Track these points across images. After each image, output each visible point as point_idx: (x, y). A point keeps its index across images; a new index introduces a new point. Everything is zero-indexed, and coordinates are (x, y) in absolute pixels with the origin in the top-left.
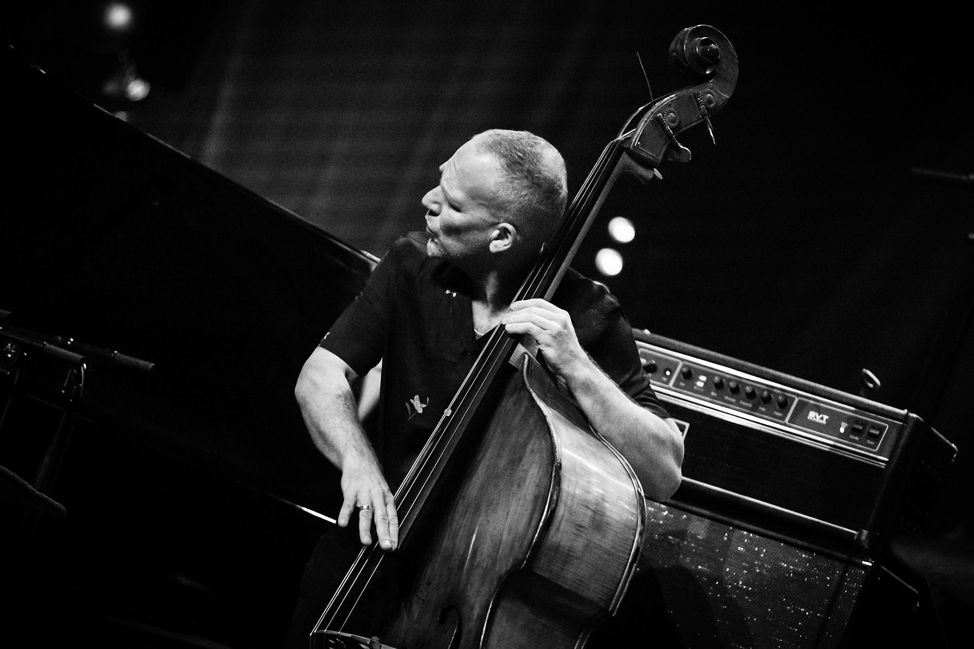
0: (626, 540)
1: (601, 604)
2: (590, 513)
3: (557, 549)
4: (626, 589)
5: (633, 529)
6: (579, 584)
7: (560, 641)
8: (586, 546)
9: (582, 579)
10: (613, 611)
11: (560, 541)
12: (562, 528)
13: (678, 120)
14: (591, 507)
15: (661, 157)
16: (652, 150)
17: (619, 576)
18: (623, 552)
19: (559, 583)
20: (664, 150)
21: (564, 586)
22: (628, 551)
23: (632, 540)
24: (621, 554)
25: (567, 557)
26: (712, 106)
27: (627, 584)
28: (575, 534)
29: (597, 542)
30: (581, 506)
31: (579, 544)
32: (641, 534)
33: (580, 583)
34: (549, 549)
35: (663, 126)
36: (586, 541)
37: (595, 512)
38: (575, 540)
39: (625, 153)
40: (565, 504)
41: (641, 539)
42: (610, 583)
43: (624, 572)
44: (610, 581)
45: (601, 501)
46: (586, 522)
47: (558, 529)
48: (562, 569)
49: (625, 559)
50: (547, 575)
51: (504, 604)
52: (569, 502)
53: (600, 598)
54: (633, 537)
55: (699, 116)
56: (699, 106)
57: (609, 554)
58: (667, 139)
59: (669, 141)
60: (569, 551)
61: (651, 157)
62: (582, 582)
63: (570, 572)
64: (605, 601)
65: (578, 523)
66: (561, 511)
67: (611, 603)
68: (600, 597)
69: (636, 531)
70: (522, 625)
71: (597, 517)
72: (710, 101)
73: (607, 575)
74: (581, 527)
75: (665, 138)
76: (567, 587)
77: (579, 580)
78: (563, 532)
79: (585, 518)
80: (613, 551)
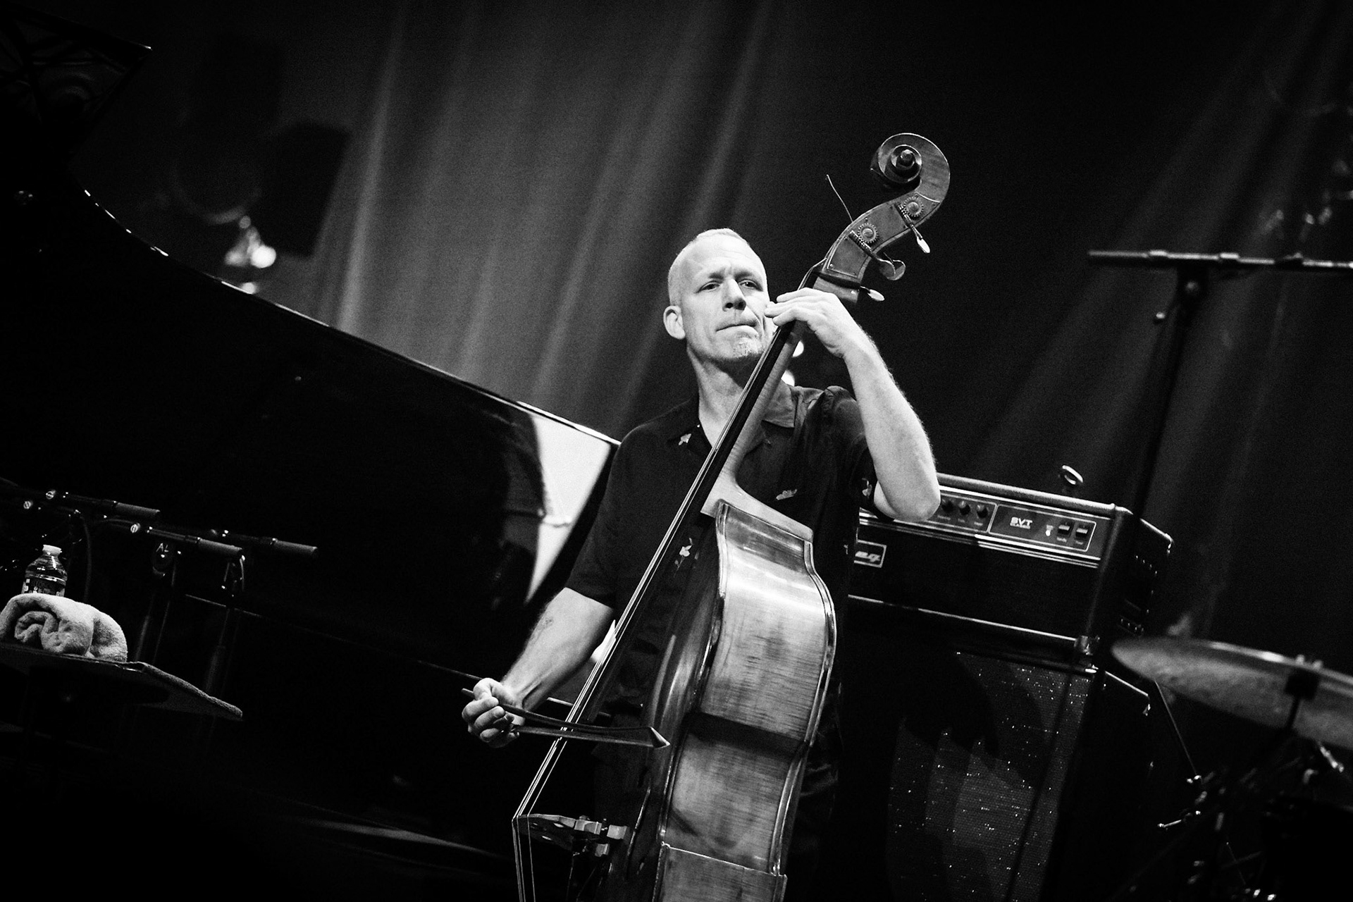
0: (813, 665)
1: (794, 735)
2: (763, 643)
3: (727, 685)
4: (819, 716)
5: (820, 653)
6: (763, 718)
7: (764, 784)
8: (764, 677)
9: (762, 712)
10: (808, 742)
11: (729, 676)
12: (730, 662)
13: (875, 234)
14: (764, 637)
15: (861, 276)
16: (848, 270)
17: (809, 703)
18: (811, 678)
19: (738, 720)
20: (864, 268)
21: (743, 722)
22: (816, 676)
23: (820, 663)
24: (808, 680)
25: (743, 692)
26: (917, 213)
27: (820, 711)
28: (748, 667)
29: (776, 671)
30: (751, 637)
31: (754, 677)
32: (828, 656)
33: (762, 716)
34: (717, 686)
35: (858, 242)
36: (762, 672)
37: (769, 641)
38: (748, 673)
39: (819, 279)
40: (732, 638)
41: (829, 662)
42: (799, 712)
43: (814, 698)
44: (799, 710)
45: (777, 629)
46: (760, 652)
47: (725, 664)
48: (739, 705)
49: (812, 684)
50: (720, 714)
51: (685, 752)
52: (736, 634)
53: (790, 730)
54: (820, 660)
55: (904, 227)
56: (903, 216)
57: (793, 682)
58: (867, 255)
59: (870, 258)
60: (742, 685)
61: (849, 279)
62: (764, 715)
63: (746, 706)
64: (797, 732)
65: (751, 655)
66: (726, 645)
67: (805, 733)
68: (792, 729)
69: (824, 653)
70: (713, 773)
71: (774, 646)
72: (915, 209)
73: (794, 704)
74: (753, 658)
75: (865, 256)
76: (746, 723)
77: (761, 714)
78: (732, 666)
79: (759, 649)
80: (796, 678)
